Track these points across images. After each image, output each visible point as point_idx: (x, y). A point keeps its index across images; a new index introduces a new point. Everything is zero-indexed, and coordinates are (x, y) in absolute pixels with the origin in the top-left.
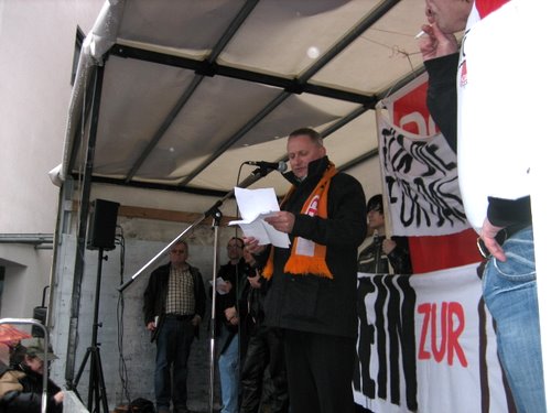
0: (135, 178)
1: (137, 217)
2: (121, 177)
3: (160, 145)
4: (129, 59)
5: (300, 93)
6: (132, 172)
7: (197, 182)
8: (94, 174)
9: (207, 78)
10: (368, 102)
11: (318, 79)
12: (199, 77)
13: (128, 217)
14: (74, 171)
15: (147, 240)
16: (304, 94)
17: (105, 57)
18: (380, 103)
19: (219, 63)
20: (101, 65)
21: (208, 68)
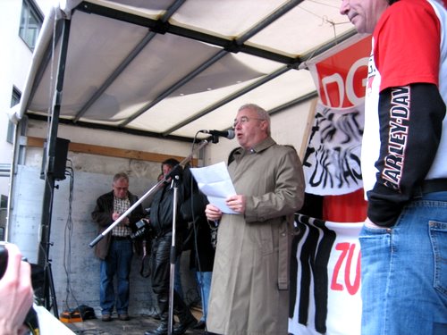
0: (82, 119)
1: (82, 152)
2: (70, 117)
3: (109, 92)
4: (92, 14)
5: (236, 52)
6: (80, 114)
7: (134, 124)
8: (61, 116)
9: (158, 35)
10: (293, 62)
11: (254, 41)
12: (152, 33)
13: (75, 152)
14: (29, 111)
15: (90, 172)
16: (240, 53)
17: (73, 11)
18: (303, 64)
19: (171, 22)
20: (68, 18)
21: (160, 26)
